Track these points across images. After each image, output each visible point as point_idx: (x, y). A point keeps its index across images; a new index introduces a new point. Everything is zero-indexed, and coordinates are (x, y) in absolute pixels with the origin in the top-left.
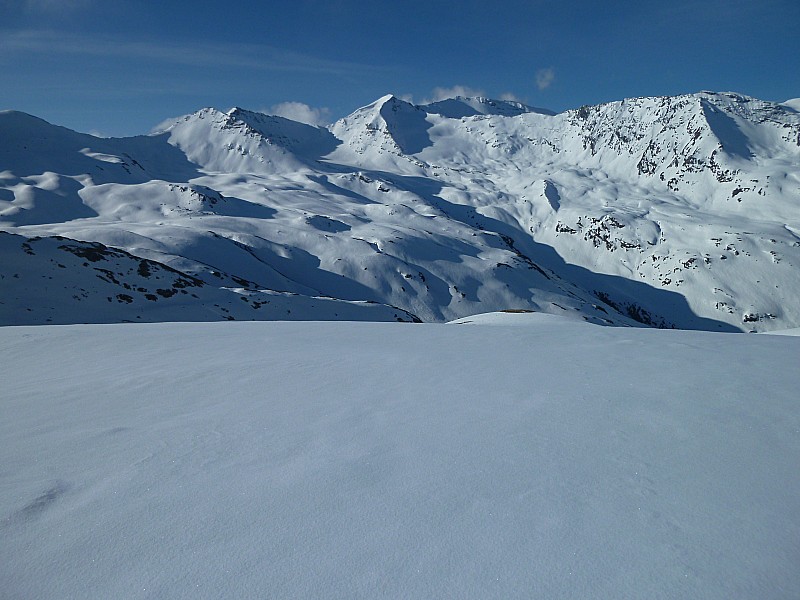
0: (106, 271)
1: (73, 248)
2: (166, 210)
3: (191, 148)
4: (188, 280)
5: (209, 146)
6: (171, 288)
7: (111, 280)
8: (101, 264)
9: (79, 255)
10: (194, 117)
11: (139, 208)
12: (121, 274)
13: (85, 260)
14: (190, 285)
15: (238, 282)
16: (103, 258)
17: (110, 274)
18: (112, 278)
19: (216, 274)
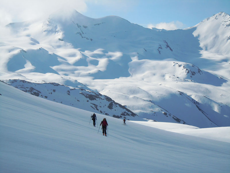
0: (95, 105)
1: (85, 94)
2: (167, 77)
3: (206, 38)
4: (129, 113)
5: (217, 37)
6: (119, 115)
7: (96, 109)
8: (94, 102)
9: (86, 97)
10: (212, 18)
11: (154, 75)
12: (101, 107)
13: (88, 99)
14: (129, 115)
15: (175, 119)
16: (96, 99)
17: (96, 106)
18: (96, 108)
19: (165, 114)
